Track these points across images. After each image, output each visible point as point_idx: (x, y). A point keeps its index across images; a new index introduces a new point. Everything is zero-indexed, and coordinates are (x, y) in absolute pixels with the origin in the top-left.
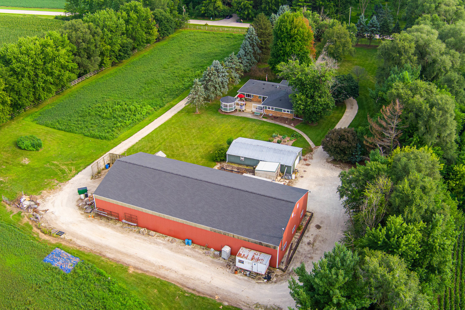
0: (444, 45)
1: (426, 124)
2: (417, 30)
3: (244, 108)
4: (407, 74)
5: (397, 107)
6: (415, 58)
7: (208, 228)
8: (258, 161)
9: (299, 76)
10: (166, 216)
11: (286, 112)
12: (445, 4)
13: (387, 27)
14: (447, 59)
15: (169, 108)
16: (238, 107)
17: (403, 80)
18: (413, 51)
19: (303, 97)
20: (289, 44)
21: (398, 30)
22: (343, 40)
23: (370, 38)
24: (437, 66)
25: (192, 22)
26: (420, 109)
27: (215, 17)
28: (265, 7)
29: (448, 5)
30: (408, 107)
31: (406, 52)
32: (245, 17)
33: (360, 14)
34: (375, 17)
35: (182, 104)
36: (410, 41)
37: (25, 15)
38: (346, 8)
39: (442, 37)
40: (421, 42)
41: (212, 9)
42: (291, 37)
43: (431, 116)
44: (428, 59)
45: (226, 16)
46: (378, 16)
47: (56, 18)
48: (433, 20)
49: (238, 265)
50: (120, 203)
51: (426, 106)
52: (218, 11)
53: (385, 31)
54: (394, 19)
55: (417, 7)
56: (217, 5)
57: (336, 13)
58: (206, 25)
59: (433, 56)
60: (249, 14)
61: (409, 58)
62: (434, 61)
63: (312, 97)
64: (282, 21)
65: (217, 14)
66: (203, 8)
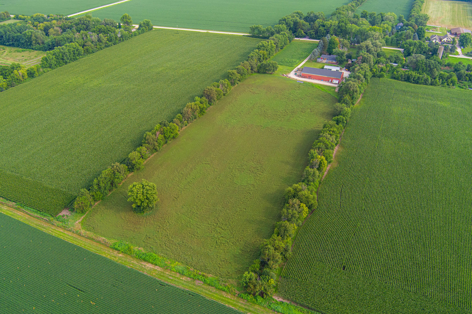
0: (372, 46)
1: (367, 60)
2: (366, 42)
3: (323, 61)
4: (363, 51)
5: (361, 57)
6: (366, 48)
7: (327, 77)
8: (331, 69)
9: (338, 52)
10: (318, 75)
11: (334, 62)
12: (375, 35)
13: (359, 41)
14: (373, 49)
15: (303, 61)
16: (321, 61)
17: (362, 52)
18: (365, 47)
19: (339, 57)
20: (333, 45)
21: (362, 42)
22: (347, 45)
23: (354, 45)
24: (371, 50)
25: (295, 39)
26: (365, 57)
27: (301, 37)
28: (319, 34)
29: (376, 36)
30: (363, 57)
31: (363, 47)
32: (312, 37)
33: (350, 37)
34: (355, 38)
35: (306, 60)
36: (364, 45)
37: (228, 34)
38: (346, 35)
39: (372, 44)
40: (367, 45)
41: (300, 34)
42: (334, 44)
43: (368, 59)
44: (369, 49)
45: (304, 37)
46: (356, 38)
47: (243, 36)
48: (371, 40)
49: (333, 82)
50: (308, 74)
51: (367, 57)
52: (302, 35)
53: (358, 42)
54: (361, 39)
55: (368, 36)
56: (302, 33)
57: (343, 37)
58: (299, 40)
59: (370, 48)
60: (313, 36)
61: (364, 48)
62: (370, 49)
63: (341, 57)
64: (331, 39)
65: (302, 36)
66: (297, 34)
